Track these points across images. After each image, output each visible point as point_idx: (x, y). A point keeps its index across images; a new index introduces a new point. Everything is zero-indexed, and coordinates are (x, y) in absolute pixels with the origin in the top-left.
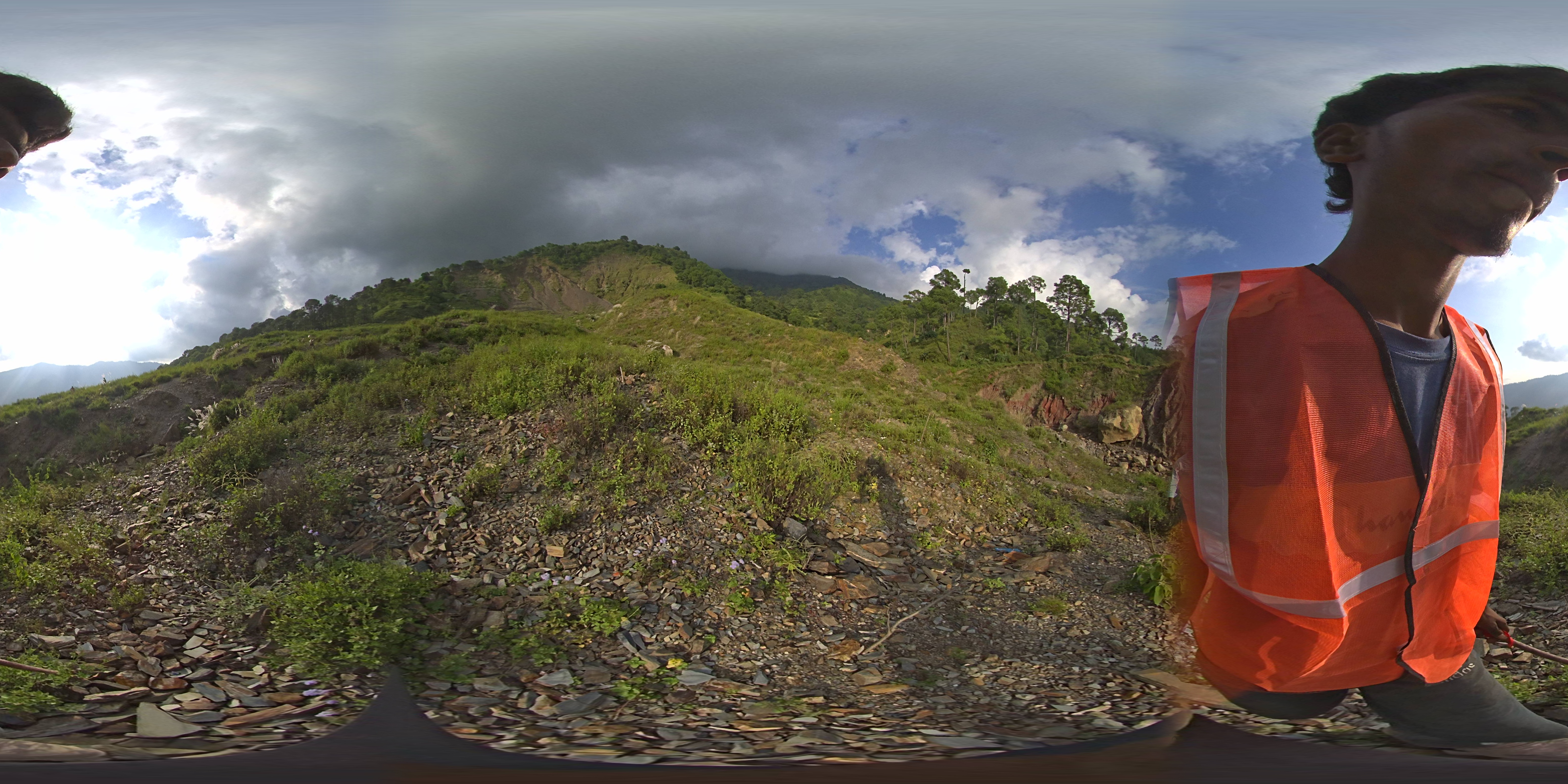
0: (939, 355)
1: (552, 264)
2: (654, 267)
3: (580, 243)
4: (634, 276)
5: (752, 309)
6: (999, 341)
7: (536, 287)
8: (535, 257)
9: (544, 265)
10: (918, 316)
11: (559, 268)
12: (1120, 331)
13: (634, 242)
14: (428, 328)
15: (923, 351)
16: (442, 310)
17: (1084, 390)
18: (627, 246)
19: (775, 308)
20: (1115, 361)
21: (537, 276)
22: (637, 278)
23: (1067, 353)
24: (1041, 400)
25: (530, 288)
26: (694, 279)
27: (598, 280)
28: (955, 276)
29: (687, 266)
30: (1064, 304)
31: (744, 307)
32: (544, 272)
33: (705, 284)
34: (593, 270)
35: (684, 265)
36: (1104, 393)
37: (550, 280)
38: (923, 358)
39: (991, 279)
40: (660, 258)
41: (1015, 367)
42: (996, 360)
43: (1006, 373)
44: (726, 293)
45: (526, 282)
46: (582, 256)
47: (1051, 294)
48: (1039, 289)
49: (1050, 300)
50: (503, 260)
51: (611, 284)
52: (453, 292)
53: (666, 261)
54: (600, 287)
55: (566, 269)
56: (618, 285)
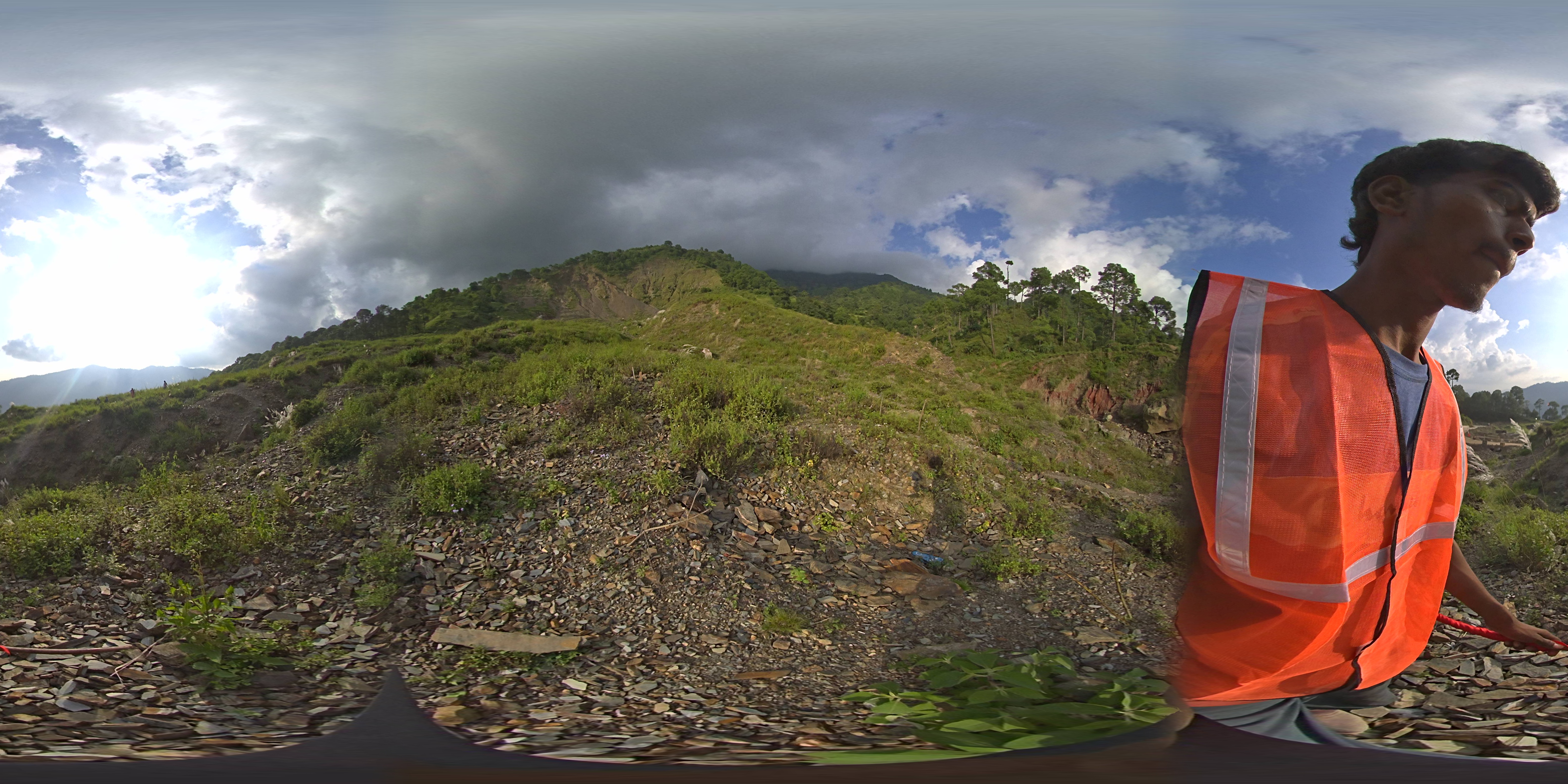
0: (983, 347)
1: (598, 271)
2: (699, 271)
3: (625, 249)
4: (680, 281)
5: (797, 310)
6: (1044, 332)
7: (583, 295)
8: (581, 265)
9: (590, 272)
10: (962, 310)
11: (605, 275)
12: (1167, 320)
13: (678, 247)
14: (478, 338)
15: (967, 344)
16: (491, 320)
17: (1129, 379)
18: (672, 251)
19: (820, 307)
20: (1161, 349)
21: (583, 283)
22: (683, 283)
23: (1113, 342)
24: (1086, 390)
25: (577, 295)
26: (739, 281)
27: (644, 286)
28: (998, 269)
29: (732, 269)
30: (1110, 292)
31: (789, 308)
32: (591, 280)
33: (749, 286)
34: (639, 276)
35: (729, 267)
36: (1150, 381)
37: (597, 287)
38: (967, 352)
39: (1035, 270)
40: (704, 262)
41: (1060, 358)
42: (1041, 351)
43: (1051, 363)
44: (771, 294)
45: (573, 290)
46: (628, 262)
47: (1096, 283)
48: (1083, 279)
49: (1095, 289)
50: (550, 268)
51: (657, 290)
52: (502, 301)
53: (710, 265)
54: (646, 293)
55: (612, 276)
56: (664, 290)
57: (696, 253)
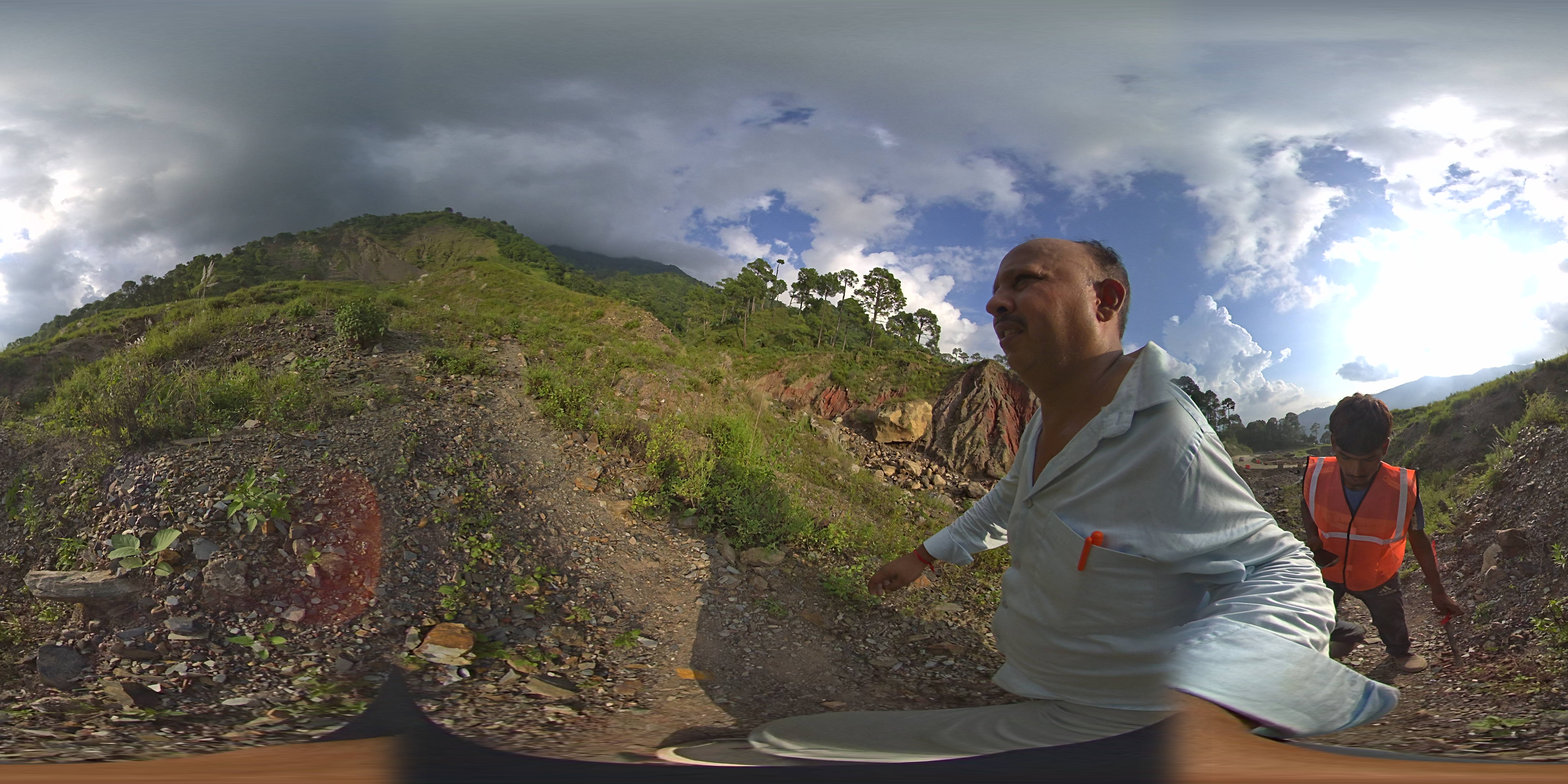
0: (735, 340)
1: (369, 234)
2: (477, 240)
3: (400, 213)
4: (456, 248)
5: (570, 286)
6: (798, 331)
7: (352, 257)
8: (351, 228)
9: (361, 235)
11: (376, 238)
13: (459, 214)
15: (720, 335)
18: (451, 218)
19: (592, 286)
21: (353, 246)
22: (459, 250)
24: (824, 390)
25: (347, 258)
26: (516, 253)
27: (418, 251)
28: (769, 266)
29: (512, 240)
31: (562, 284)
32: (361, 243)
33: (526, 259)
34: (414, 241)
35: (509, 239)
37: (367, 250)
39: (803, 270)
40: (485, 231)
42: (791, 349)
44: (547, 269)
45: (342, 253)
46: (403, 227)
47: (860, 287)
48: (849, 282)
49: (858, 292)
50: (317, 231)
51: (431, 255)
52: (266, 264)
53: (490, 235)
54: (419, 257)
55: (384, 239)
56: (438, 256)
57: (476, 222)
